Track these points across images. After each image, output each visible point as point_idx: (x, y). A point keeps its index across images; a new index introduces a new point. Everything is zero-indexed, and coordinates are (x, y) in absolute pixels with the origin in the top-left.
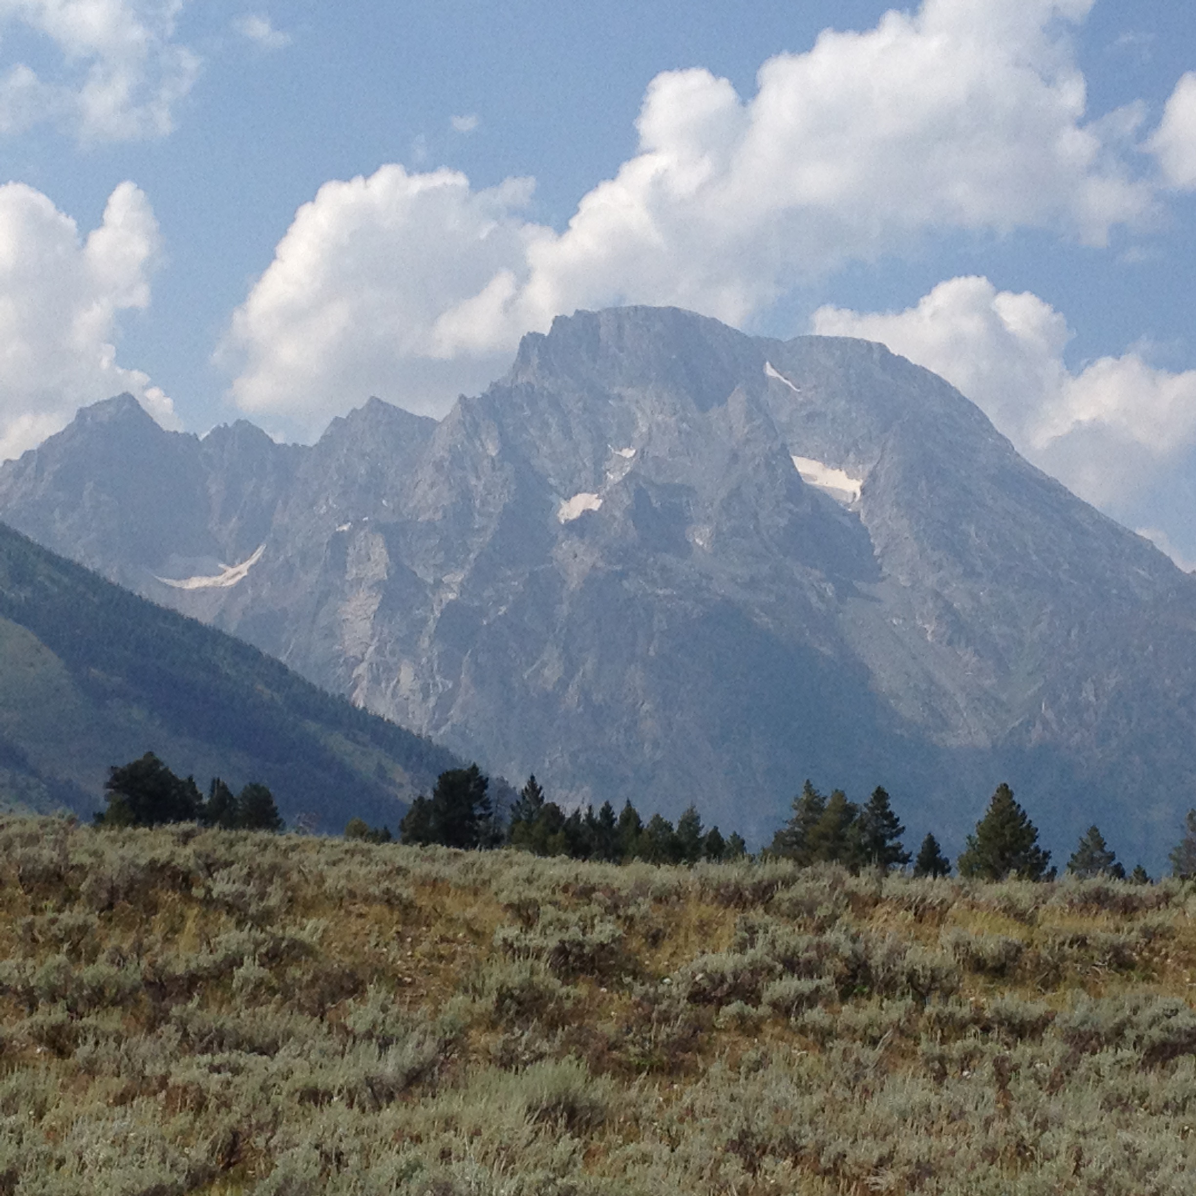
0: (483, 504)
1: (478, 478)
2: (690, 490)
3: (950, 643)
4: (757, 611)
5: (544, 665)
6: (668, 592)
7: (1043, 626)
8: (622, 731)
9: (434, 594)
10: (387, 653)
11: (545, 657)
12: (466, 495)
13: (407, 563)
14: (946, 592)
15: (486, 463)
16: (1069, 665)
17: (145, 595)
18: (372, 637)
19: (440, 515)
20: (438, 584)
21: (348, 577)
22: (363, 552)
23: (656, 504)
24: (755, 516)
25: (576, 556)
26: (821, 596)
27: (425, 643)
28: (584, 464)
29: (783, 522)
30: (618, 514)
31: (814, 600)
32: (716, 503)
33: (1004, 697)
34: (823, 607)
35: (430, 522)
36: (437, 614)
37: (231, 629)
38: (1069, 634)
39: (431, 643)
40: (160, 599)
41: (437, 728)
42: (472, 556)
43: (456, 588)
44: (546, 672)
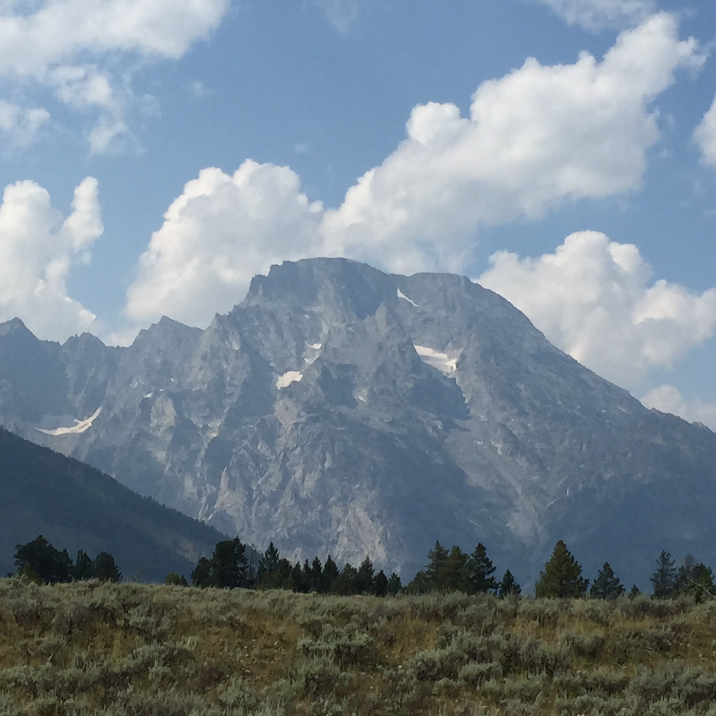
0: (232, 378)
1: (228, 364)
2: (354, 368)
3: (512, 455)
4: (396, 438)
5: (270, 476)
6: (343, 428)
7: (566, 443)
8: (318, 514)
9: (204, 434)
10: (176, 470)
11: (271, 470)
12: (221, 374)
13: (186, 415)
14: (508, 424)
15: (233, 355)
16: (582, 466)
17: (30, 440)
18: (167, 461)
19: (206, 387)
20: (206, 428)
21: (151, 425)
22: (160, 410)
23: (335, 377)
24: (394, 382)
25: (287, 409)
26: (435, 428)
27: (199, 464)
28: (291, 354)
29: (410, 385)
30: (312, 383)
31: (430, 430)
32: (371, 375)
33: (544, 487)
34: (436, 435)
35: (200, 390)
36: (206, 446)
37: (82, 459)
38: (581, 448)
39: (203, 464)
40: (39, 441)
41: (207, 516)
42: (226, 411)
43: (217, 430)
44: (272, 480)
